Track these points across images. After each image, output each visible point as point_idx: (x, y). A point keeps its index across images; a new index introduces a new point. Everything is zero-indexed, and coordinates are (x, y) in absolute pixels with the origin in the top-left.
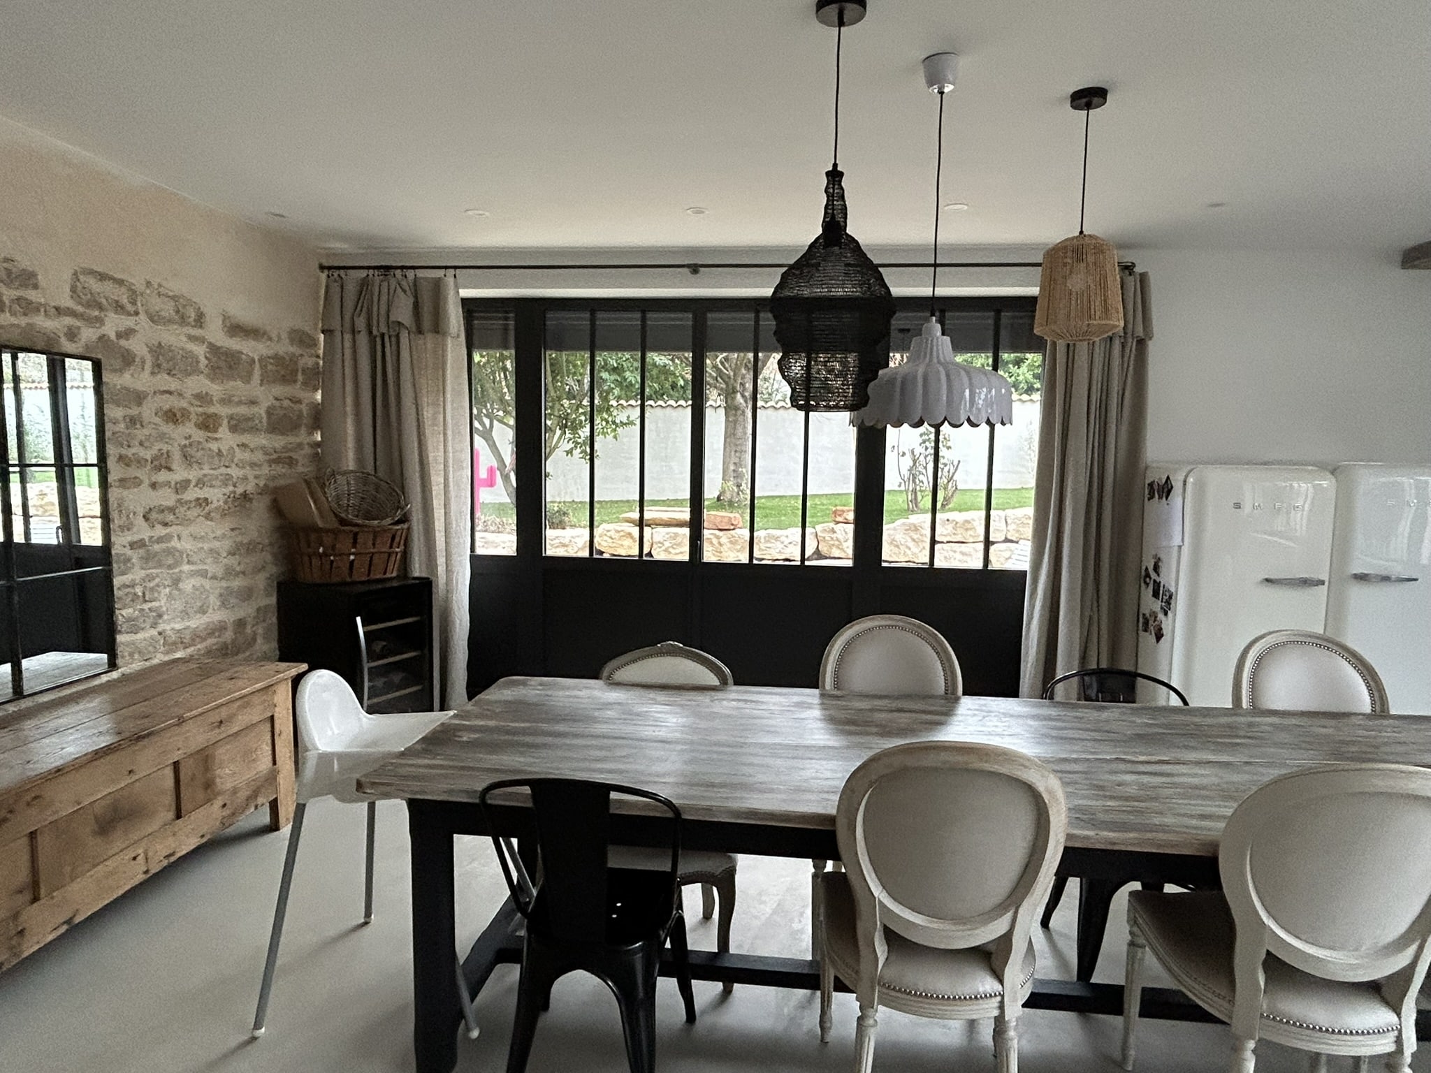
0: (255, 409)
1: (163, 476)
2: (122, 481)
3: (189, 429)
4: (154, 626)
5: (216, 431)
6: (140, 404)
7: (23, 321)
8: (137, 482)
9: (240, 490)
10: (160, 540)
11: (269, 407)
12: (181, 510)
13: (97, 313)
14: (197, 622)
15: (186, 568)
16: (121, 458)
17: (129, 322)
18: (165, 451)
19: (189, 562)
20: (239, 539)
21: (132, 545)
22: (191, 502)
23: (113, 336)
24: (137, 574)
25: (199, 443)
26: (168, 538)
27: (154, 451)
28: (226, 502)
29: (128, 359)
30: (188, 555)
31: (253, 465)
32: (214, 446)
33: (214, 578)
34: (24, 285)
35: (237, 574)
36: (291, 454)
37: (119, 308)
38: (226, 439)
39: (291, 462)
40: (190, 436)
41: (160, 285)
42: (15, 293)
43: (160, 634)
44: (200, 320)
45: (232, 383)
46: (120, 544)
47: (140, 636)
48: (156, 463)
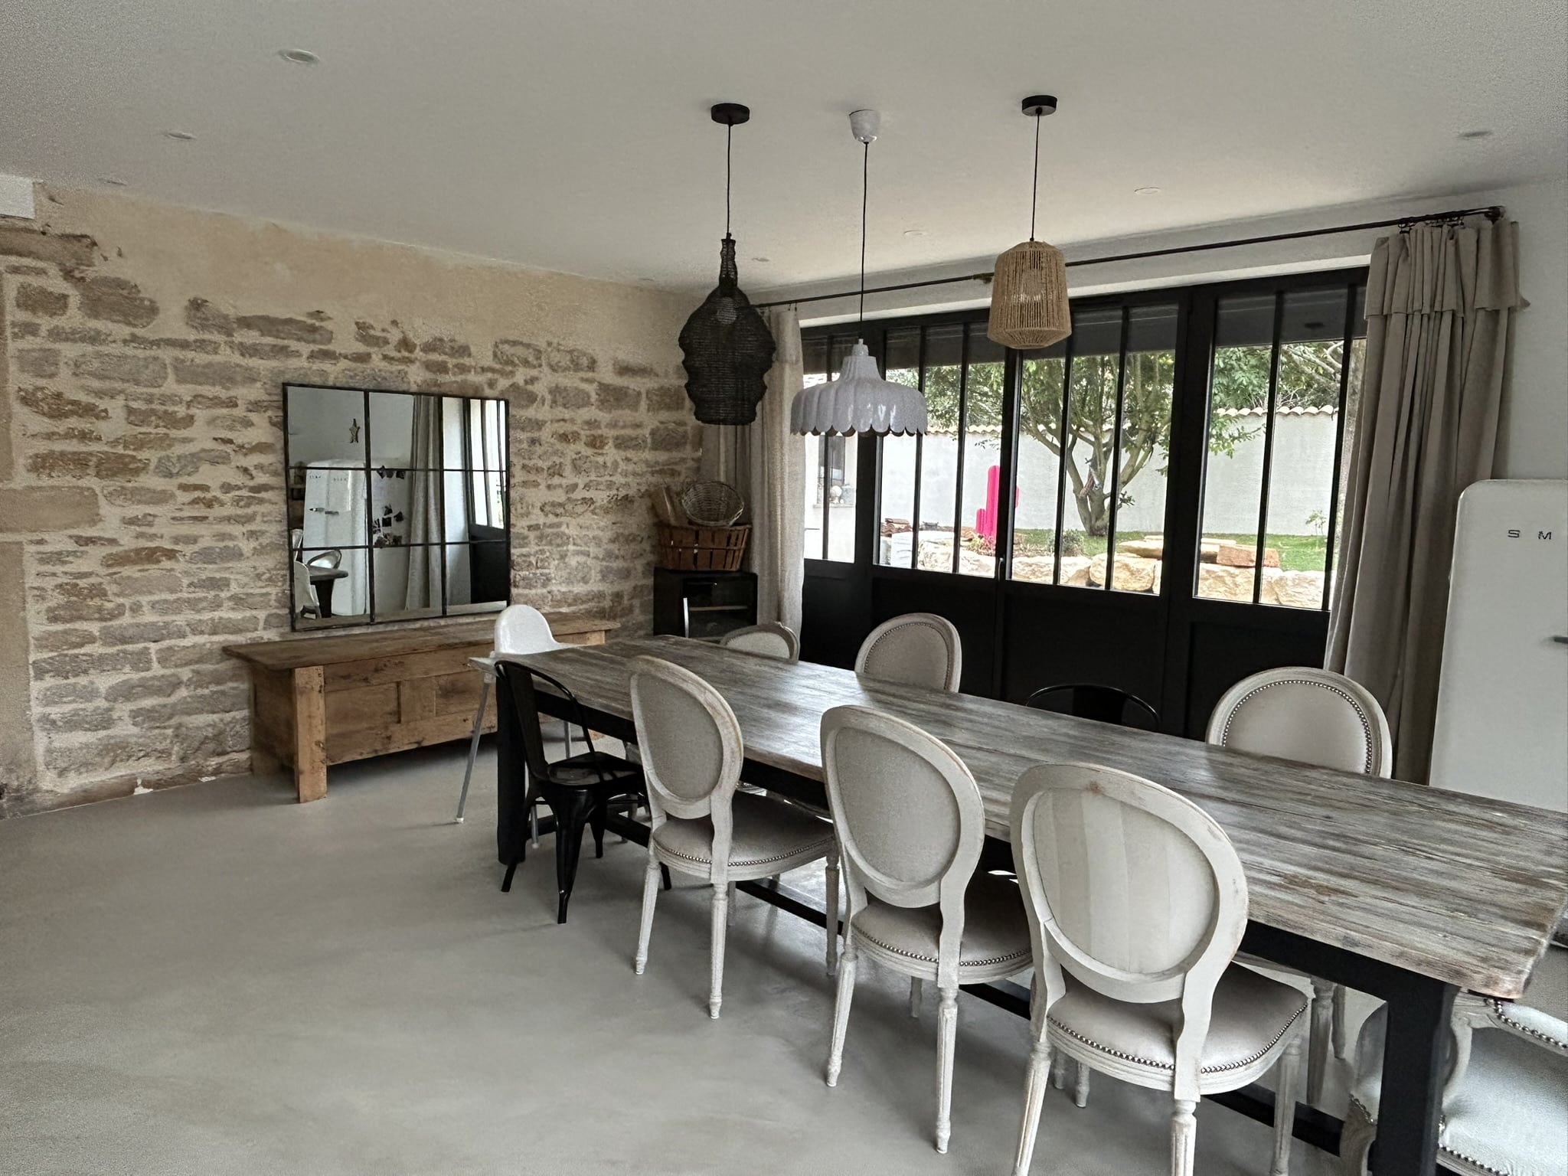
0: (639, 431)
1: (556, 480)
2: (525, 484)
3: (580, 446)
4: (544, 586)
5: (601, 447)
6: (540, 429)
7: (459, 378)
8: (536, 484)
9: (622, 493)
10: (551, 526)
11: (653, 429)
12: (569, 507)
13: (510, 368)
14: (579, 589)
15: (571, 547)
16: (524, 467)
17: (535, 372)
18: (558, 462)
19: (574, 544)
20: (621, 531)
21: (530, 528)
22: (578, 500)
23: (521, 383)
24: (533, 548)
25: (587, 457)
26: (559, 525)
27: (549, 463)
28: (609, 502)
29: (532, 398)
30: (574, 539)
31: (635, 474)
32: (600, 459)
33: (597, 558)
34: (461, 356)
35: (617, 557)
36: (675, 467)
37: (526, 363)
38: (611, 453)
39: (673, 473)
40: (580, 453)
41: (559, 344)
42: (455, 361)
43: (549, 592)
44: (592, 365)
45: (620, 412)
46: (519, 526)
47: (533, 591)
48: (551, 471)
